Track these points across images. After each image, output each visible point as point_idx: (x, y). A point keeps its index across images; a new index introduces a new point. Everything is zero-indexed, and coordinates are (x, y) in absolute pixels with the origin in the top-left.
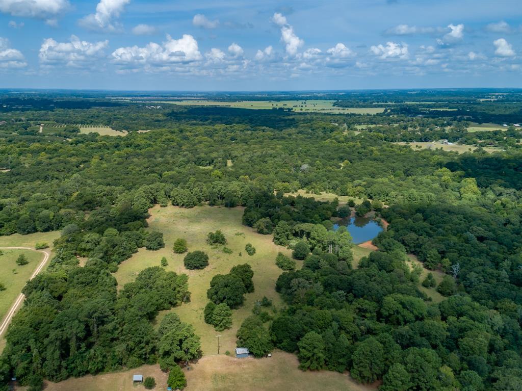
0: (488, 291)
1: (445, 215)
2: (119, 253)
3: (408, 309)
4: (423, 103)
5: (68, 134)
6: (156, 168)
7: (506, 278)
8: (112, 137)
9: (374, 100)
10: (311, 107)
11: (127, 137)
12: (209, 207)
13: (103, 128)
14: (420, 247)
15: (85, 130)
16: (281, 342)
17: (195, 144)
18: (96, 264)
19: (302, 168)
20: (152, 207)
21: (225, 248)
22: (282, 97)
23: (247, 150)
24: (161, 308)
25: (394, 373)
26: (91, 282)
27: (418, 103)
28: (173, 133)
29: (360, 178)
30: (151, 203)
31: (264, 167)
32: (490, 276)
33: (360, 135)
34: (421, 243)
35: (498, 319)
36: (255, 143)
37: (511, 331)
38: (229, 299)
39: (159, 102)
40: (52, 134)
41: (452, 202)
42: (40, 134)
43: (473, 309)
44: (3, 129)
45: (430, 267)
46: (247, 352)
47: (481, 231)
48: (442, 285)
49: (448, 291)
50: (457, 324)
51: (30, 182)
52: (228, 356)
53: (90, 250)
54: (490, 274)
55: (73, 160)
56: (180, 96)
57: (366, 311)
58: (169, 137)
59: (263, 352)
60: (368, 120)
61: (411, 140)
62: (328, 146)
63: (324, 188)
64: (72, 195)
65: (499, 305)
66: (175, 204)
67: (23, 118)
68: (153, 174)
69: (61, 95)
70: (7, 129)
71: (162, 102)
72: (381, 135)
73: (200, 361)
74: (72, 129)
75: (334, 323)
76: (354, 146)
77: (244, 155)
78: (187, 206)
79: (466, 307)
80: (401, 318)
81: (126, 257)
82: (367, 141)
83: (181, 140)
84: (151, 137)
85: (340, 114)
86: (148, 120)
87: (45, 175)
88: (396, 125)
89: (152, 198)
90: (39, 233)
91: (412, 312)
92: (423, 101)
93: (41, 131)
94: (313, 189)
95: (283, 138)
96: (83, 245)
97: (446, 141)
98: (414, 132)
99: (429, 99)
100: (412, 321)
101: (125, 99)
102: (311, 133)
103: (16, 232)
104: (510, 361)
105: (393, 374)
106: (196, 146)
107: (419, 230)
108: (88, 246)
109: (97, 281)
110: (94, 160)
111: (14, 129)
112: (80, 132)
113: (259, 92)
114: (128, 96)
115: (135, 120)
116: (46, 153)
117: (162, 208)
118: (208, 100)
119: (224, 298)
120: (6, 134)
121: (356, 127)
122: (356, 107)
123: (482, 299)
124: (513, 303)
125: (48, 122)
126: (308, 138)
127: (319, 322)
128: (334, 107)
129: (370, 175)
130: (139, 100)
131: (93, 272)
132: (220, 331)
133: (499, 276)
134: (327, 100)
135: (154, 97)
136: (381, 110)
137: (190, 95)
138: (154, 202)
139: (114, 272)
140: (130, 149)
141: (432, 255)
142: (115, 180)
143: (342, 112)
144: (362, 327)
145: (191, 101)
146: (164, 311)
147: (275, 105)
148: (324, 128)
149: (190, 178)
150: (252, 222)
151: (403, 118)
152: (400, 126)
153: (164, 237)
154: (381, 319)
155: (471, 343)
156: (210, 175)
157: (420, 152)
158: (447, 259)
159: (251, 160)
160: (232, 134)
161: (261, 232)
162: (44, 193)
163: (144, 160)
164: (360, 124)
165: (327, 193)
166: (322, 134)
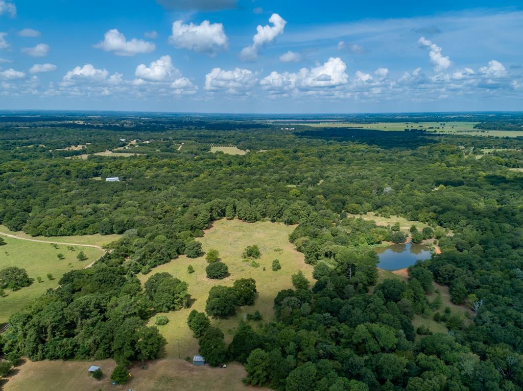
2: (157, 257)
5: (199, 152)
6: (246, 184)
8: (231, 155)
10: (448, 129)
11: (244, 156)
12: (270, 222)
15: (214, 149)
17: (299, 164)
18: (130, 265)
19: (385, 191)
20: (219, 219)
22: (423, 119)
23: (344, 171)
28: (286, 153)
30: (218, 215)
32: (509, 318)
34: (456, 275)
36: (357, 165)
39: (296, 124)
40: (185, 151)
42: (177, 152)
44: (150, 147)
46: (203, 360)
51: (136, 191)
54: (509, 315)
55: (186, 174)
56: (318, 118)
58: (280, 156)
66: (240, 218)
67: (170, 138)
68: (239, 190)
69: (217, 118)
70: (153, 147)
71: (300, 124)
74: (203, 148)
76: (463, 170)
77: (337, 175)
78: (249, 220)
83: (290, 159)
84: (264, 156)
85: (475, 137)
86: (273, 140)
87: (150, 186)
89: (220, 211)
93: (179, 149)
94: (383, 213)
95: (392, 160)
101: (269, 122)
102: (426, 156)
103: (97, 233)
106: (298, 166)
107: (461, 262)
110: (202, 175)
111: (158, 147)
112: (210, 150)
114: (273, 119)
115: (261, 141)
116: (168, 167)
117: (229, 221)
118: (344, 122)
120: (151, 150)
122: (499, 130)
123: (476, 340)
125: (188, 141)
126: (418, 161)
130: (279, 122)
133: (518, 318)
134: (472, 121)
135: (296, 119)
137: (330, 117)
138: (222, 214)
140: (239, 167)
141: (458, 289)
143: (480, 134)
145: (331, 123)
147: (410, 127)
148: (443, 151)
156: (288, 193)
158: (474, 295)
159: (339, 180)
160: (342, 155)
161: (299, 250)
162: (136, 201)
163: (244, 177)
164: (490, 147)
165: (397, 217)
166: (438, 157)
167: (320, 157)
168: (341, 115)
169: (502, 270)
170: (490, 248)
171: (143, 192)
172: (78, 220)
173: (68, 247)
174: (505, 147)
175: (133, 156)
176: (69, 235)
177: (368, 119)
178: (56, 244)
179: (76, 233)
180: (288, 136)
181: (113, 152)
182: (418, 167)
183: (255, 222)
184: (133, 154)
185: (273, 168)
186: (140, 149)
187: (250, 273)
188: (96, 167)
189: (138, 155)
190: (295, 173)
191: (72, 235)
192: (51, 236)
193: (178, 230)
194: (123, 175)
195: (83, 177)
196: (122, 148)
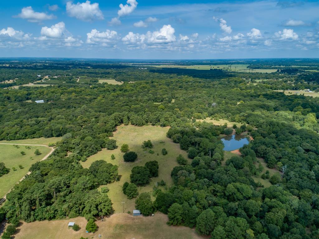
0: (298, 184)
1: (289, 135)
2: (89, 151)
3: (240, 192)
4: (302, 67)
5: (92, 83)
6: (130, 103)
7: (313, 176)
8: (113, 85)
9: (273, 65)
11: (122, 85)
12: (151, 126)
13: (111, 80)
14: (266, 154)
15: (101, 81)
16: (160, 207)
17: (157, 90)
18: (74, 156)
19: (212, 105)
20: (119, 125)
21: (150, 150)
23: (185, 93)
25: (216, 231)
27: (299, 67)
28: (147, 83)
29: (245, 112)
30: (119, 123)
31: (190, 104)
33: (256, 86)
34: (268, 152)
35: (295, 201)
36: (191, 90)
37: (303, 210)
38: (140, 180)
39: (147, 66)
40: (83, 83)
41: (297, 127)
42: (77, 83)
43: (283, 194)
44: (58, 80)
45: (270, 166)
46: (139, 212)
47: (308, 146)
48: (272, 178)
49: (275, 182)
50: (269, 203)
51: (60, 109)
52: (128, 214)
53: (74, 148)
54: (304, 173)
55: (88, 97)
56: (159, 62)
57: (217, 192)
58: (144, 85)
59: (147, 213)
60: (264, 76)
61: (287, 89)
62: (234, 92)
63: (222, 117)
64: (78, 117)
65: (301, 193)
66: (133, 124)
67: (70, 74)
68: (127, 107)
69: (96, 62)
70: (61, 80)
71: (149, 66)
72: (269, 86)
73: (112, 216)
74: (94, 81)
77: (182, 96)
78: (139, 125)
79: (278, 193)
80: (235, 198)
81: (93, 153)
82: (259, 89)
83: (151, 87)
84: (135, 86)
85: (249, 73)
86: (136, 76)
88: (281, 80)
89: (119, 120)
90: (54, 137)
91: (242, 194)
92: (303, 65)
93: (78, 81)
94: (215, 118)
95: (210, 87)
96: (71, 146)
97: (309, 90)
98: (290, 84)
99: (307, 64)
100: (242, 200)
101: (129, 64)
103: (42, 136)
104: (295, 230)
106: (157, 91)
107: (268, 144)
108: (73, 146)
110: (99, 97)
111: (64, 80)
112: (98, 82)
114: (131, 62)
115: (129, 76)
116: (75, 93)
117: (126, 126)
118: (175, 64)
119: (137, 180)
120: (59, 82)
121: (256, 80)
123: (292, 188)
124: (311, 192)
125: (83, 76)
127: (185, 197)
128: (247, 69)
129: (252, 110)
130: (137, 65)
132: (130, 199)
133: (309, 174)
134: (245, 64)
135: (145, 63)
136: (275, 71)
137: (165, 61)
138: (122, 122)
139: (84, 161)
140: (121, 92)
141: (272, 159)
142: (104, 109)
144: (210, 202)
146: (103, 185)
148: (236, 81)
149: (145, 109)
150: (171, 136)
151: (286, 76)
152: (283, 81)
153: (116, 143)
154: (225, 197)
155: (272, 217)
156: (158, 108)
157: (289, 96)
158: (281, 162)
159: (185, 99)
160: (181, 84)
161: (175, 142)
162: (63, 115)
163: (126, 98)
165: (223, 120)
167: (168, 86)
168: (172, 61)
169: (290, 148)
170: (280, 136)
171: (64, 109)
172: (27, 129)
173: (26, 147)
174: (267, 78)
175: (49, 87)
176: (23, 139)
177: (188, 63)
178: (17, 145)
179: (27, 137)
180: (144, 73)
181: (35, 84)
182: (225, 91)
183: (142, 126)
184: (49, 85)
185: (142, 93)
186: (52, 81)
187: (150, 157)
188: (27, 93)
189: (52, 85)
190: (157, 95)
191: (25, 139)
192: (11, 140)
193: (98, 133)
194: (47, 99)
195: (20, 101)
196: (40, 81)
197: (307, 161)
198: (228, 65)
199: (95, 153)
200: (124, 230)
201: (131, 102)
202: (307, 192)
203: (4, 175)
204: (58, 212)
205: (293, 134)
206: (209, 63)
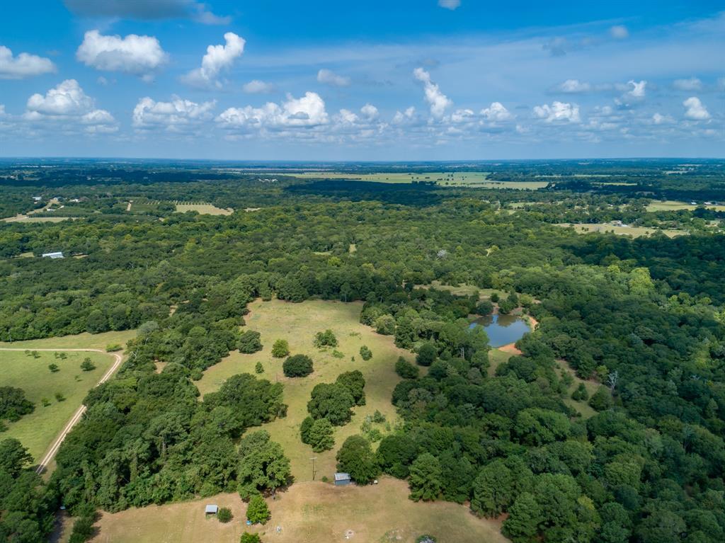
0: (649, 407)
1: (607, 313)
2: (205, 357)
3: (547, 426)
4: (596, 176)
5: (161, 212)
6: (262, 254)
7: (673, 389)
8: (213, 216)
9: (537, 172)
10: (458, 180)
11: (232, 217)
12: (321, 300)
13: (205, 206)
14: (572, 351)
15: (182, 208)
16: (390, 465)
17: (313, 226)
18: (175, 369)
19: (439, 255)
20: (252, 301)
21: (335, 351)
22: (425, 169)
23: (375, 232)
24: (250, 424)
25: (521, 504)
26: (166, 392)
27: (590, 176)
28: (287, 211)
29: (508, 267)
30: (251, 296)
31: (392, 253)
32: (654, 388)
33: (515, 215)
34: (574, 346)
35: (656, 440)
36: (386, 224)
37: (672, 455)
38: (333, 413)
39: (275, 174)
40: (142, 212)
41: (618, 297)
42: (128, 213)
43: (628, 427)
44: (83, 207)
45: (583, 375)
46: (348, 478)
47: (649, 332)
48: (595, 398)
49: (602, 405)
50: (606, 446)
51: (109, 270)
52: (324, 483)
53: (170, 352)
54: (654, 384)
55: (164, 244)
56: (301, 167)
57: (497, 429)
58: (282, 216)
59: (366, 478)
60: (526, 196)
61: (577, 221)
62: (474, 228)
63: (464, 279)
64: (156, 287)
65: (660, 423)
66: (281, 297)
67: (108, 194)
68: (258, 261)
69: (158, 166)
70: (89, 207)
71: (279, 174)
72: (540, 214)
73: (290, 488)
74: (166, 207)
75: (455, 443)
76: (506, 228)
77: (370, 238)
78: (295, 299)
79: (619, 425)
80: (538, 438)
81: (214, 361)
82: (522, 221)
83: (297, 220)
84: (261, 216)
85: (493, 189)
86: (258, 195)
87: (127, 261)
88: (560, 203)
89: (252, 290)
90: (113, 332)
91: (551, 430)
92: (596, 174)
93: (129, 209)
94: (450, 281)
95: (421, 218)
96: (162, 347)
97: (620, 222)
98: (581, 211)
99: (604, 171)
100: (551, 442)
101: (234, 171)
102: (455, 212)
103: (85, 331)
104: (667, 492)
105: (520, 506)
106: (314, 228)
107: (573, 331)
108: (169, 348)
109: (173, 391)
110: (188, 244)
111: (97, 207)
112: (176, 210)
113: (397, 163)
114: (238, 167)
115: (243, 196)
116: (132, 235)
117: (266, 302)
118: (334, 172)
119: (327, 412)
120: (87, 212)
121: (511, 204)
123: (640, 415)
124: (678, 421)
125: (138, 198)
126: (450, 218)
127: (438, 441)
128: (488, 181)
129: (520, 263)
130: (251, 172)
131: (168, 380)
132: (319, 452)
133: (665, 387)
135: (269, 167)
136: (544, 185)
137: (313, 165)
138: (256, 294)
139: (198, 380)
140: (233, 231)
141: (586, 361)
142: (211, 268)
143: (496, 186)
144: (490, 448)
145: (314, 173)
146: (253, 427)
147: (415, 178)
148: (472, 206)
149: (301, 266)
150: (371, 320)
151: (569, 194)
152: (565, 204)
153: (261, 338)
154: (515, 439)
155: (620, 470)
156: (326, 263)
157: (586, 235)
158: (604, 367)
159: (378, 244)
160: (360, 213)
161: (381, 332)
162: (123, 283)
163: (250, 246)
164: (516, 201)
165: (467, 285)
166: (469, 213)
167: (333, 216)
168: (327, 163)
169: (616, 337)
170: (589, 314)
171: (120, 271)
172: (51, 316)
173: (56, 354)
174: (532, 200)
175: (66, 222)
176: (43, 337)
177: (361, 168)
178: (36, 351)
179: (52, 333)
180: (275, 190)
181: (31, 216)
182: (456, 226)
183: (302, 301)
184: (67, 219)
185: (282, 232)
186: (69, 210)
188: (20, 238)
189: (74, 219)
190: (316, 237)
191: (47, 337)
192: (15, 340)
193: (214, 318)
194: (69, 248)
195: (7, 254)
196: (41, 211)
197: (655, 361)
198: (446, 174)
199: (218, 361)
200: (325, 515)
201: (263, 251)
202: (673, 422)
203: (25, 416)
204: (176, 485)
205: (613, 309)
206: (405, 169)
